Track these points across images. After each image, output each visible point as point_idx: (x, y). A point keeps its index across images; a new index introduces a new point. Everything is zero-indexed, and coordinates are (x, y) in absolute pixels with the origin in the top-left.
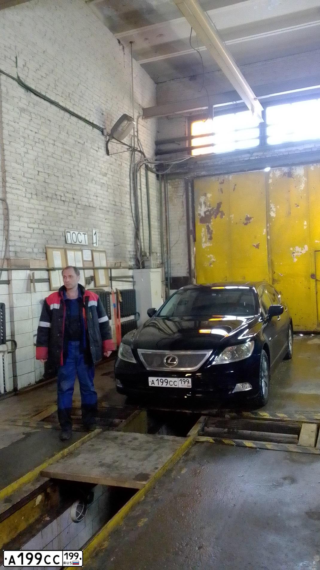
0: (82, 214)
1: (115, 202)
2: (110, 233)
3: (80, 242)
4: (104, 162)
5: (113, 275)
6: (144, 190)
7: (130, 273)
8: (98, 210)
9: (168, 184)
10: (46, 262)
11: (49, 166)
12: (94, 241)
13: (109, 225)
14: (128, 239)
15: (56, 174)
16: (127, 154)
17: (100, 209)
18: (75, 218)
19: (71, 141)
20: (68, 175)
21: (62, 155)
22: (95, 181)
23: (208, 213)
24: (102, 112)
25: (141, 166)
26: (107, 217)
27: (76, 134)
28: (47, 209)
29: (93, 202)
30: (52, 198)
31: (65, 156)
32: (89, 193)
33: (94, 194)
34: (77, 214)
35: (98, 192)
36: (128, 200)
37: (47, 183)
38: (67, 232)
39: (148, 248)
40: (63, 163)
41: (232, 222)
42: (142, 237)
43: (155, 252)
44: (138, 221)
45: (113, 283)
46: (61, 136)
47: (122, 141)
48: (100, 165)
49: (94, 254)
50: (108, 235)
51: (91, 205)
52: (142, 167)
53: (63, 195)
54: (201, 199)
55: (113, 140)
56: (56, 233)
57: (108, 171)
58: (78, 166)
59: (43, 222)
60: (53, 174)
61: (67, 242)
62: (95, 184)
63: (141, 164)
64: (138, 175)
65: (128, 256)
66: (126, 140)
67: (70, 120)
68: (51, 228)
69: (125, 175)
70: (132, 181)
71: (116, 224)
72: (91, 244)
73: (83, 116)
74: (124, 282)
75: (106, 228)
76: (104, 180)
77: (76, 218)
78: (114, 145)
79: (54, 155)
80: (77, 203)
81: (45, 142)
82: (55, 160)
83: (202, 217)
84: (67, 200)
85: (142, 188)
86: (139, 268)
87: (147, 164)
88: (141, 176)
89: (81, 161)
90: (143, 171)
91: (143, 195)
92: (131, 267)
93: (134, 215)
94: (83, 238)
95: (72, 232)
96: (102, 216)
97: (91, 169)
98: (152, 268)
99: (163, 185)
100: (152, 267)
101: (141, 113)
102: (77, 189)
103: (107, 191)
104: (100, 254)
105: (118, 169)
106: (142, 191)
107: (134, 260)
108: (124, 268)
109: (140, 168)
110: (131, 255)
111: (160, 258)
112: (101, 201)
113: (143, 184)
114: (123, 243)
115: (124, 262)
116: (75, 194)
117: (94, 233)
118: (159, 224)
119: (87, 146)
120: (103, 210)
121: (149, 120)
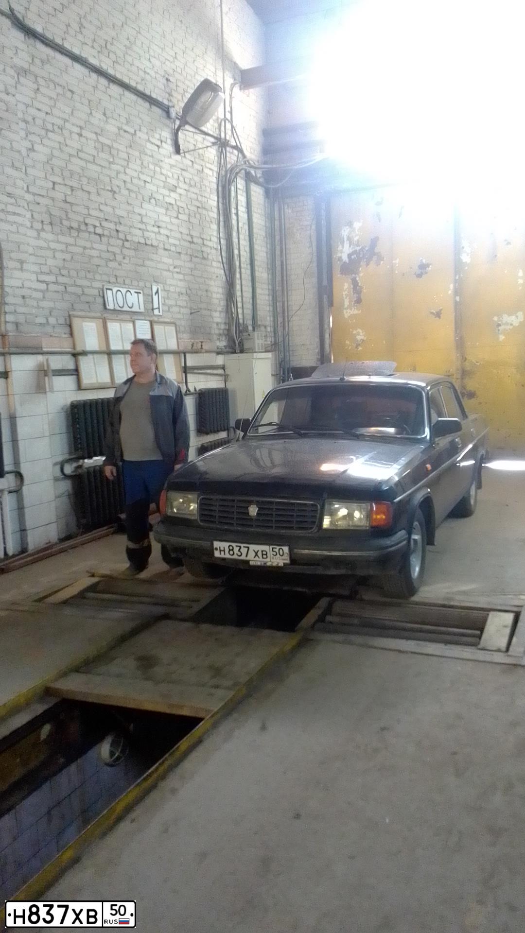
0: (133, 257)
1: (192, 237)
2: (184, 291)
3: (130, 305)
4: (172, 166)
5: (189, 364)
6: (243, 216)
7: (220, 360)
8: (161, 251)
9: (286, 207)
10: (70, 340)
11: (72, 173)
12: (156, 306)
13: (181, 277)
14: (216, 301)
15: (85, 188)
16: (212, 153)
17: (166, 250)
18: (120, 264)
19: (111, 128)
20: (108, 190)
21: (95, 153)
22: (156, 200)
23: (355, 256)
24: (167, 76)
25: (237, 173)
26: (177, 263)
27: (119, 115)
28: (70, 248)
29: (153, 235)
30: (79, 230)
31: (102, 155)
32: (144, 220)
33: (153, 223)
34: (124, 258)
35: (160, 218)
36: (215, 234)
37: (69, 203)
38: (107, 289)
39: (251, 318)
40: (98, 169)
41: (397, 272)
42: (239, 299)
43: (263, 325)
44: (232, 270)
45: (190, 377)
46: (93, 120)
47: (203, 128)
48: (164, 172)
49: (156, 327)
50: (179, 295)
51: (149, 242)
52: (239, 175)
53: (98, 225)
54: (343, 231)
55: (187, 127)
56: (86, 291)
57: (178, 183)
58: (125, 173)
59: (64, 272)
60: (80, 187)
61: (108, 307)
62: (156, 205)
63: (238, 170)
64: (233, 188)
65: (215, 331)
66: (210, 126)
67: (108, 89)
68: (79, 282)
69: (208, 190)
70: (221, 200)
71: (193, 275)
72: (150, 311)
73: (133, 84)
74: (209, 377)
75: (176, 283)
76: (172, 198)
77: (123, 264)
78: (188, 137)
79: (81, 155)
80: (124, 239)
81: (63, 130)
82: (83, 163)
83: (345, 262)
84: (106, 233)
85: (239, 212)
86: (235, 352)
87: (248, 169)
88: (238, 190)
89: (130, 163)
90: (241, 183)
91: (240, 224)
92: (220, 350)
93: (224, 260)
94: (135, 301)
95: (115, 290)
96: (170, 261)
97: (149, 179)
98: (256, 352)
99: (276, 208)
100: (257, 350)
101: (237, 78)
102: (124, 214)
103: (177, 218)
104: (166, 327)
105: (197, 179)
106: (240, 218)
107: (226, 338)
108: (207, 352)
109: (235, 177)
110: (219, 329)
111: (272, 335)
112: (167, 236)
113: (242, 206)
114: (205, 309)
115: (209, 341)
116: (121, 223)
117: (154, 290)
118: (270, 277)
119: (140, 138)
120: (170, 250)
121: (251, 90)
